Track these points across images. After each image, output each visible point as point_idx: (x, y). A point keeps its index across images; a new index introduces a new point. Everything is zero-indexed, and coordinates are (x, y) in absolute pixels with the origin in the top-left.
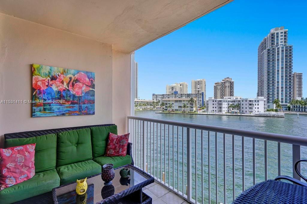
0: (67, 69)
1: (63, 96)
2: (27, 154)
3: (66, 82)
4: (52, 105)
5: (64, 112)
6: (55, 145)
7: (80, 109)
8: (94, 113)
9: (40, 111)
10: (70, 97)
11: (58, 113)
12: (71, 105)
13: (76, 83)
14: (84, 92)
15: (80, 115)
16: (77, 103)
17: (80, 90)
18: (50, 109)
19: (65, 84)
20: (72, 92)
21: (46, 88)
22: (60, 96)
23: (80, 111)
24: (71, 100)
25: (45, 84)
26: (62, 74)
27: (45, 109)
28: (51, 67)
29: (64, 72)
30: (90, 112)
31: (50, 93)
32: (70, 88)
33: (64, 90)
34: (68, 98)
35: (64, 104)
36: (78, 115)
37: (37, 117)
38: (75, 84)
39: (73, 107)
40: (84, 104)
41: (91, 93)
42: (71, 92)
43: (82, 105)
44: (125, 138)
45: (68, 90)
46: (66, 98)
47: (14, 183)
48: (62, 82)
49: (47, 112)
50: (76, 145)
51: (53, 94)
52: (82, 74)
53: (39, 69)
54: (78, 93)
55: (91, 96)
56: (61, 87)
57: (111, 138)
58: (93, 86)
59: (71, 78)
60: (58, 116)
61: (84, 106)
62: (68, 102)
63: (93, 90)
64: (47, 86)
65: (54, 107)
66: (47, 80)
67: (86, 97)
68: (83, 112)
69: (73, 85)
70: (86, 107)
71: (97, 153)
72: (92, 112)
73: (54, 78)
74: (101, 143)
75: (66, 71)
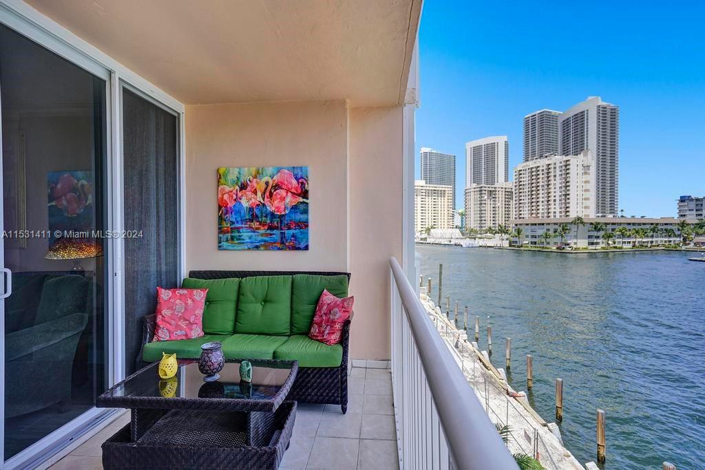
0: (262, 168)
1: (257, 216)
2: (190, 302)
3: (261, 191)
4: (241, 230)
5: (258, 244)
6: (233, 297)
7: (282, 238)
8: (306, 248)
9: (227, 241)
10: (266, 216)
11: (250, 245)
12: (269, 232)
13: (275, 191)
14: (289, 207)
15: (282, 249)
16: (276, 228)
17: (283, 203)
18: (239, 238)
19: (259, 194)
20: (270, 208)
21: (234, 203)
22: (252, 215)
23: (282, 243)
24: (268, 221)
25: (232, 197)
26: (255, 177)
27: (232, 238)
28: (240, 168)
29: (258, 174)
30: (299, 245)
31: (238, 212)
32: (267, 202)
33: (258, 205)
34: (264, 218)
35: (258, 229)
36: (279, 249)
37: (224, 250)
38: (275, 193)
39: (271, 235)
40: (289, 228)
41: (302, 207)
42: (268, 208)
43: (286, 232)
44: (341, 305)
45: (264, 205)
46: (260, 219)
47: (168, 338)
48: (255, 192)
49: (236, 242)
50: (263, 303)
51: (242, 212)
52: (285, 173)
53: (225, 175)
54: (278, 208)
55: (302, 213)
56: (253, 200)
57: (320, 302)
58: (305, 194)
59: (267, 183)
60: (249, 249)
61: (289, 233)
62: (264, 225)
63: (304, 202)
64: (235, 200)
65: (245, 234)
66: (234, 191)
67: (293, 216)
68: (287, 244)
69: (271, 195)
70: (293, 236)
71: (296, 325)
72: (302, 245)
73: (243, 187)
74: (306, 309)
75: (260, 171)
